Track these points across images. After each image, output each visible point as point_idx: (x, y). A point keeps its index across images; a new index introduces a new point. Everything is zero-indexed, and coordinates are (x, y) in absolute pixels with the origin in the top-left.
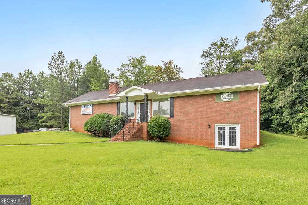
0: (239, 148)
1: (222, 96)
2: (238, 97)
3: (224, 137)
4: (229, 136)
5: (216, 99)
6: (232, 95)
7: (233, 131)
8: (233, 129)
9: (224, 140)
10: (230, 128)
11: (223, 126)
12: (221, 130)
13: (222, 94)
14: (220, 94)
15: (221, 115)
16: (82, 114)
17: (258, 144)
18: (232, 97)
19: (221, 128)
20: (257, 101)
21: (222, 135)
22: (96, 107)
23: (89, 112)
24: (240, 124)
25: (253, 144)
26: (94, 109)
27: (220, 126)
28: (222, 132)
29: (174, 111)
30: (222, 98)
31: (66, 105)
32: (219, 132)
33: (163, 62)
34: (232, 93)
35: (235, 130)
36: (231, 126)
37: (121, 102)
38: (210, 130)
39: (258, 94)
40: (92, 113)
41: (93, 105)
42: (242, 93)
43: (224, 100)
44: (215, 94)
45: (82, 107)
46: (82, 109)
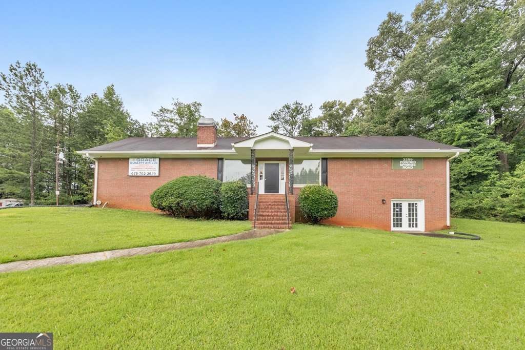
0: (424, 231)
1: (401, 162)
2: (422, 165)
3: (401, 216)
4: (408, 215)
5: (393, 165)
6: (415, 162)
7: (413, 208)
8: (413, 206)
9: (401, 221)
10: (409, 204)
11: (399, 202)
12: (397, 206)
13: (401, 159)
14: (398, 159)
15: (400, 188)
16: (130, 174)
17: (448, 224)
18: (415, 165)
19: (397, 204)
20: (446, 171)
21: (397, 214)
22: (167, 164)
23: (149, 172)
24: (424, 200)
25: (441, 225)
26: (162, 168)
27: (396, 202)
28: (398, 210)
29: (328, 179)
30: (401, 165)
31: (89, 154)
32: (394, 209)
33: (235, 115)
34: (414, 159)
35: (416, 207)
36: (409, 202)
37: (226, 160)
38: (385, 206)
39: (448, 163)
40: (157, 174)
41: (160, 159)
42: (428, 161)
43: (404, 168)
44: (391, 158)
45: (131, 160)
46: (131, 166)
